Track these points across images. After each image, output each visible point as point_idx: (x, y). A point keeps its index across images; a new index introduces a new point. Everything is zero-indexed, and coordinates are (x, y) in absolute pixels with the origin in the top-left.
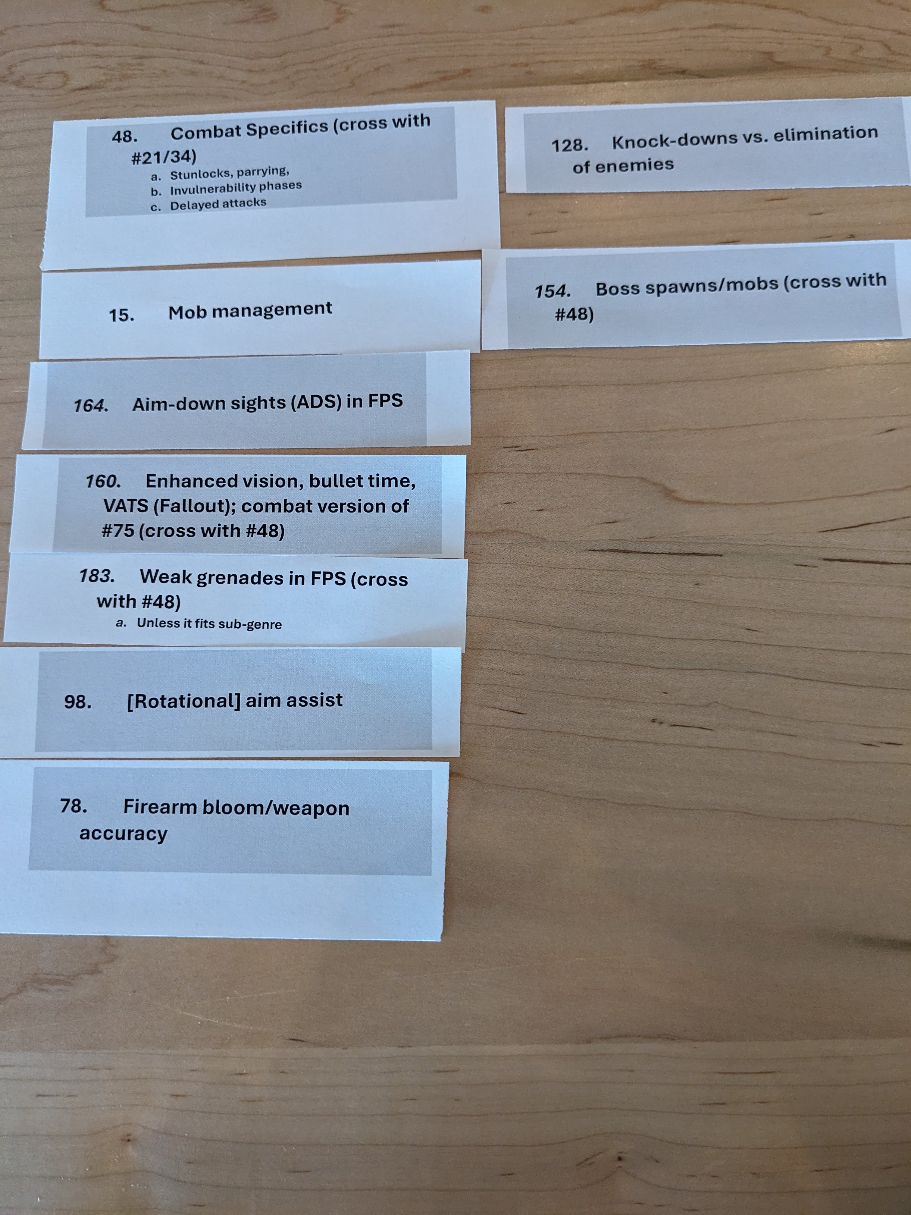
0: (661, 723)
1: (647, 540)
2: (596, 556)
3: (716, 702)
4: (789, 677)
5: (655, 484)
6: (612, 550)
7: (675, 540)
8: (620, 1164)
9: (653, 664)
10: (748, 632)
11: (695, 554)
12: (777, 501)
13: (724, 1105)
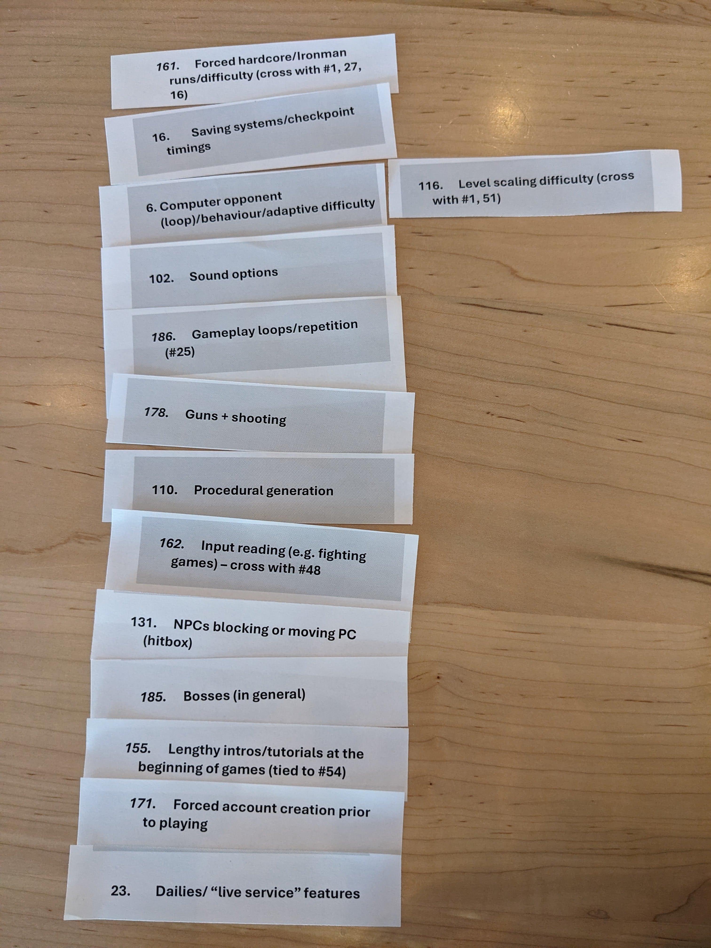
0: (493, 415)
1: (497, 300)
2: (463, 307)
3: (529, 405)
4: (576, 394)
5: (506, 266)
6: (474, 305)
7: (514, 302)
8: (438, 681)
9: (492, 378)
10: (554, 363)
11: (525, 312)
12: (581, 284)
13: (507, 651)
